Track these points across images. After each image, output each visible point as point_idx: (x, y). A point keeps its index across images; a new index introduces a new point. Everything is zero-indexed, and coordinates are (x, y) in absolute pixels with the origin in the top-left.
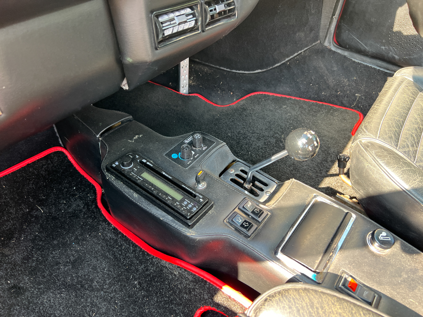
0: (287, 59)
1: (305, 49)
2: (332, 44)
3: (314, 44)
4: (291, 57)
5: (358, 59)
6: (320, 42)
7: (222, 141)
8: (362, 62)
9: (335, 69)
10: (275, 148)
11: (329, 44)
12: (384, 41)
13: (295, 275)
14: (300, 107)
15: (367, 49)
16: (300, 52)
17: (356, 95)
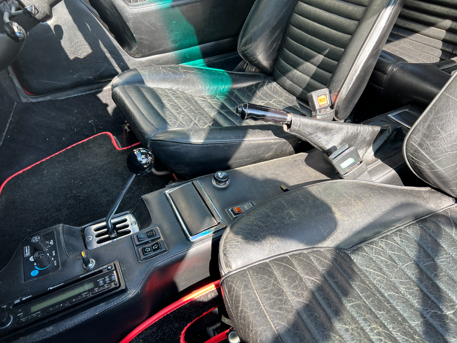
0: (4, 134)
1: (12, 115)
2: (28, 97)
3: (14, 107)
4: (6, 130)
5: (62, 96)
6: (17, 102)
7: (58, 225)
8: (68, 97)
9: (53, 115)
10: (81, 204)
11: (26, 99)
12: (71, 71)
13: (212, 238)
14: (58, 163)
15: (64, 84)
16: (9, 121)
17: (90, 122)
